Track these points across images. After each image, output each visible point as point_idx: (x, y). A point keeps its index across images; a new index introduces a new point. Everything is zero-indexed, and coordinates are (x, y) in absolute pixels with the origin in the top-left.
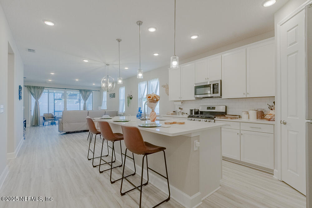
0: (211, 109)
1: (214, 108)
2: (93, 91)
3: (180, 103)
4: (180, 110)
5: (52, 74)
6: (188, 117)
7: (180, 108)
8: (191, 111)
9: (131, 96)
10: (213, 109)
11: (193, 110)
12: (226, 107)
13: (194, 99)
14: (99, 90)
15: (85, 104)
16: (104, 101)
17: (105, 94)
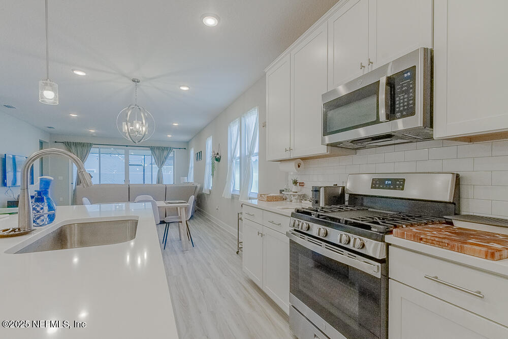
0: (388, 187)
1: (398, 184)
2: (174, 150)
3: (292, 166)
4: (294, 188)
5: (73, 115)
6: (293, 215)
7: (295, 182)
8: (316, 191)
9: (218, 154)
10: (395, 188)
11: (322, 190)
12: (458, 180)
13: (323, 150)
14: (185, 146)
15: (160, 172)
16: (190, 166)
17: (192, 153)
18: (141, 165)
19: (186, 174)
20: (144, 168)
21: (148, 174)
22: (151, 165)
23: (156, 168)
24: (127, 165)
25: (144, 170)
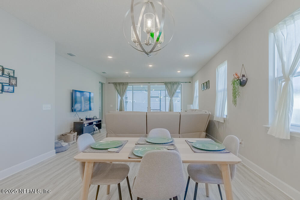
2: (181, 84)
9: (243, 76)
14: (190, 80)
15: (171, 101)
16: (195, 95)
17: (197, 85)
18: (159, 97)
19: (191, 102)
20: (160, 99)
21: (163, 103)
22: (165, 98)
23: (168, 98)
24: (149, 97)
25: (160, 101)
